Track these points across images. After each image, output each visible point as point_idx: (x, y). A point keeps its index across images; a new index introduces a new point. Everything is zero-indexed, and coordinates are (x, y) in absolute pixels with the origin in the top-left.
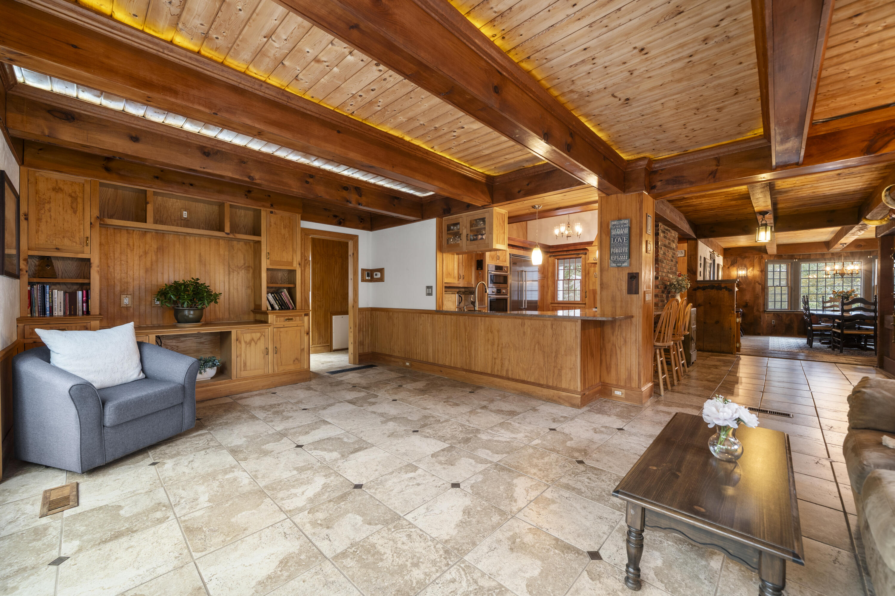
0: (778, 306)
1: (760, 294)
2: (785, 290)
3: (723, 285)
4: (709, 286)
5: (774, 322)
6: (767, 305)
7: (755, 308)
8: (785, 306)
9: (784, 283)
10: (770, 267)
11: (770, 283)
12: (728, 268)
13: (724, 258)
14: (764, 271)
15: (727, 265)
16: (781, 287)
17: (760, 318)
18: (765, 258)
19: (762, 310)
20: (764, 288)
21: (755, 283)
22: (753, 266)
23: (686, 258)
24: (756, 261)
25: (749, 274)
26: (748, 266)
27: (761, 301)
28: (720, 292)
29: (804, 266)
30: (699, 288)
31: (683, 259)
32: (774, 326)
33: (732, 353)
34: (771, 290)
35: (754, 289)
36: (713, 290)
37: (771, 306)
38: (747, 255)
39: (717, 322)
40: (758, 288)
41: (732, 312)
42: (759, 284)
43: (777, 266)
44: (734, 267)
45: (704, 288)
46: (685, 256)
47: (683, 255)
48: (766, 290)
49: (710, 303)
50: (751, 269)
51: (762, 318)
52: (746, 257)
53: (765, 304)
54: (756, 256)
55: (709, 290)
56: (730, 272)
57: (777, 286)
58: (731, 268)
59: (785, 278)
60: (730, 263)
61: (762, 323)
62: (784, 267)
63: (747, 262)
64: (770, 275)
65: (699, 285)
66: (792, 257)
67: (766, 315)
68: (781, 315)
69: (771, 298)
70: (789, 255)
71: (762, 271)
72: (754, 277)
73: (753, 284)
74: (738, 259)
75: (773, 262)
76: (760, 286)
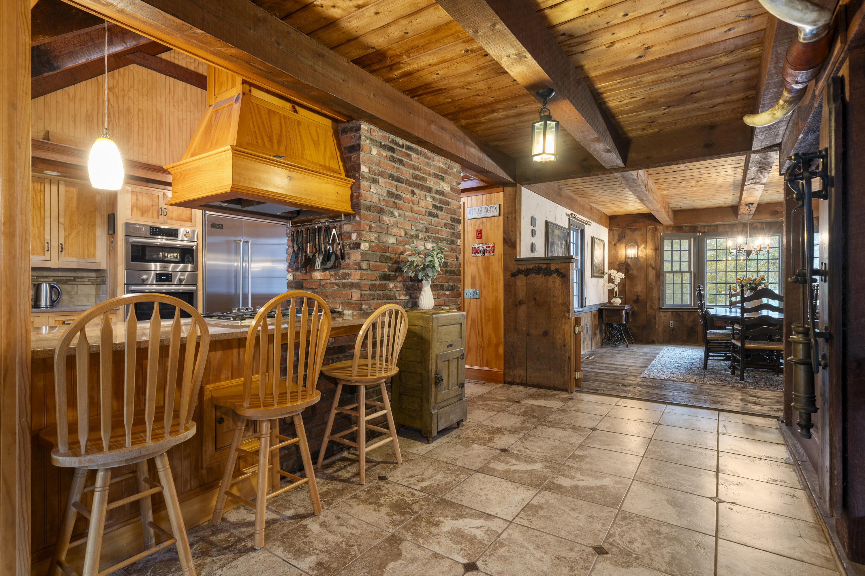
0: (678, 302)
1: (654, 284)
2: (687, 277)
3: (553, 267)
4: (533, 268)
5: (672, 324)
6: (664, 300)
7: (648, 304)
8: (687, 300)
9: (685, 267)
10: (667, 245)
11: (667, 267)
12: (615, 245)
13: (610, 230)
14: (659, 250)
15: (613, 240)
16: (682, 272)
17: (655, 318)
18: (660, 230)
19: (656, 307)
20: (660, 274)
21: (647, 268)
22: (645, 242)
23: (501, 218)
24: (649, 234)
25: (641, 254)
26: (639, 242)
27: (655, 293)
28: (549, 278)
29: (710, 243)
30: (519, 272)
31: (498, 220)
32: (673, 330)
33: (566, 390)
34: (668, 277)
35: (646, 275)
36: (539, 276)
37: (668, 302)
38: (637, 226)
39: (545, 334)
40: (652, 274)
41: (567, 315)
42: (653, 268)
43: (676, 242)
44: (622, 243)
45: (527, 273)
46: (500, 215)
47: (497, 213)
48: (661, 277)
49: (535, 299)
50: (643, 246)
51: (657, 319)
52: (636, 229)
53: (661, 298)
54: (648, 227)
55: (534, 275)
56: (617, 252)
57: (677, 272)
58: (618, 245)
59: (687, 260)
60: (616, 238)
61: (657, 327)
62: (685, 244)
63: (637, 236)
64: (667, 256)
65: (520, 267)
66: (694, 230)
67: (662, 314)
68: (681, 314)
69: (668, 290)
70: (691, 227)
71: (656, 250)
72: (646, 259)
73: (645, 269)
74: (628, 231)
75: (672, 238)
76: (654, 272)
